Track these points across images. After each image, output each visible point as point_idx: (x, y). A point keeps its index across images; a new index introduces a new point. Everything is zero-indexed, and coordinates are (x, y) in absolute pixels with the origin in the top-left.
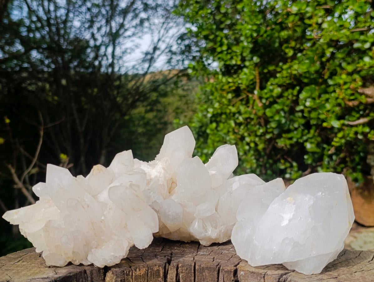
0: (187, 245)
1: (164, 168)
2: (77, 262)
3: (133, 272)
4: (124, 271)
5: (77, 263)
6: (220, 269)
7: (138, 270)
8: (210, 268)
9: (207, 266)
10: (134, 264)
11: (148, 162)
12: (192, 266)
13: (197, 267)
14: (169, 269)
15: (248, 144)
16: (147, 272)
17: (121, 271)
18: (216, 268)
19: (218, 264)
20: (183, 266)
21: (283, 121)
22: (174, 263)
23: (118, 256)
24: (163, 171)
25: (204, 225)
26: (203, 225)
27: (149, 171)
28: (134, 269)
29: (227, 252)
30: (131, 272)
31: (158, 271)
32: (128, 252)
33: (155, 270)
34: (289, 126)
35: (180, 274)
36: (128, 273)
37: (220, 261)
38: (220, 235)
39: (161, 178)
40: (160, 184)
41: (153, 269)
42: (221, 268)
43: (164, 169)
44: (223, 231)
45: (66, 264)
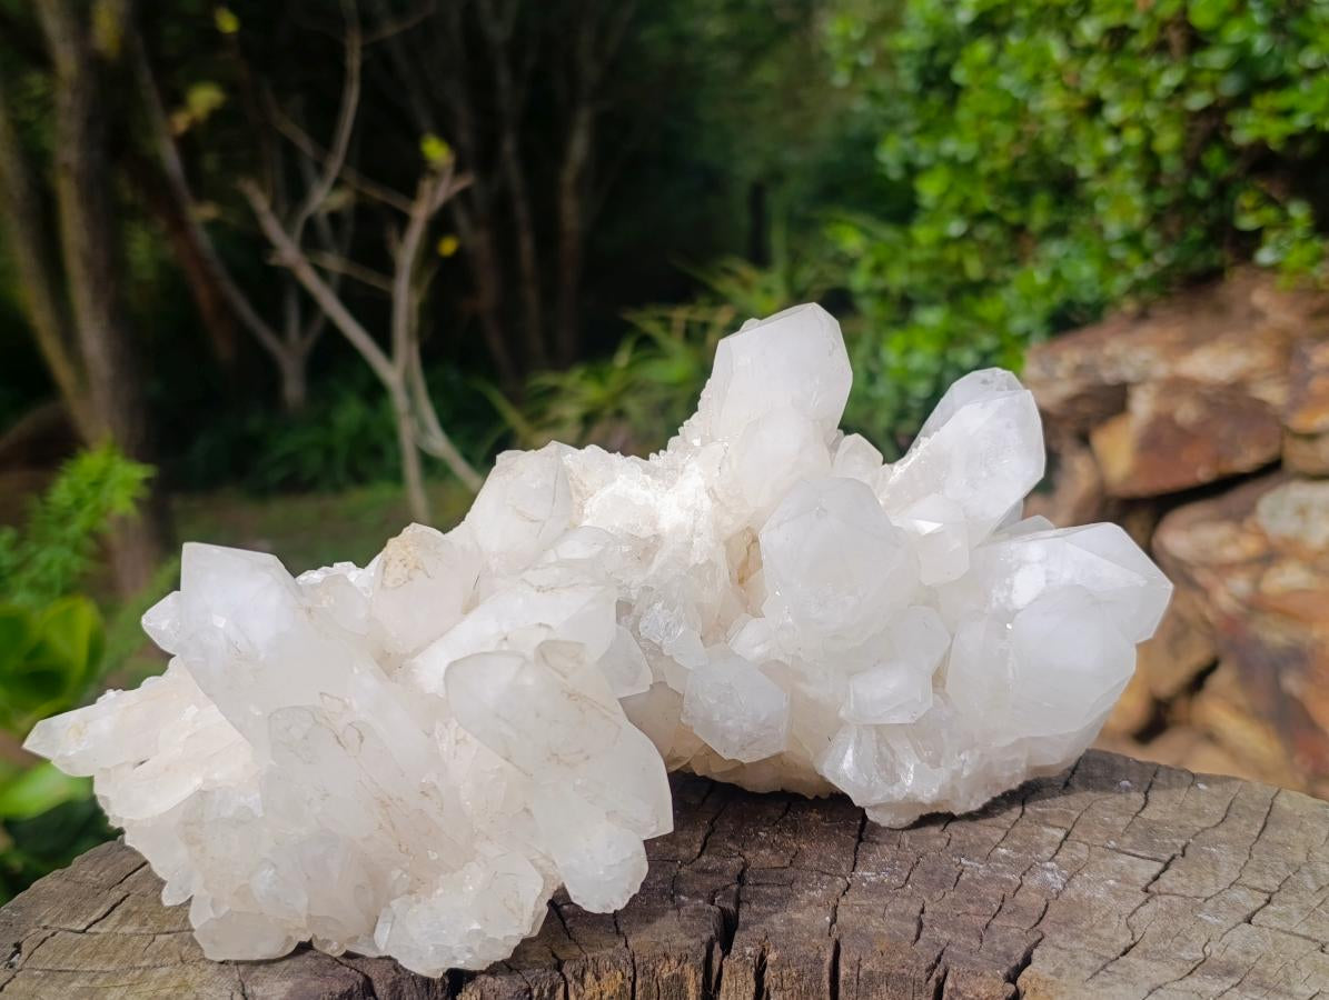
0: (815, 816)
1: (712, 488)
2: (335, 946)
3: (570, 986)
4: (529, 990)
5: (335, 950)
6: (945, 990)
7: (589, 977)
8: (901, 977)
9: (887, 970)
10: (576, 951)
11: (647, 459)
12: (822, 962)
13: (844, 971)
14: (726, 972)
15: (1116, 131)
16: (629, 986)
17: (515, 989)
18: (928, 980)
19: (938, 960)
20: (782, 964)
21: (1260, 44)
22: (746, 947)
23: (501, 938)
24: (707, 504)
25: (884, 749)
26: (880, 754)
27: (647, 499)
28: (576, 977)
29: (982, 870)
30: (562, 987)
31: (679, 980)
32: (546, 910)
33: (665, 976)
34: (1281, 61)
35: (771, 993)
36: (546, 994)
37: (947, 936)
38: (953, 788)
39: (700, 535)
40: (697, 564)
41: (658, 971)
42: (949, 984)
43: (711, 492)
44: (966, 773)
45: (290, 949)
